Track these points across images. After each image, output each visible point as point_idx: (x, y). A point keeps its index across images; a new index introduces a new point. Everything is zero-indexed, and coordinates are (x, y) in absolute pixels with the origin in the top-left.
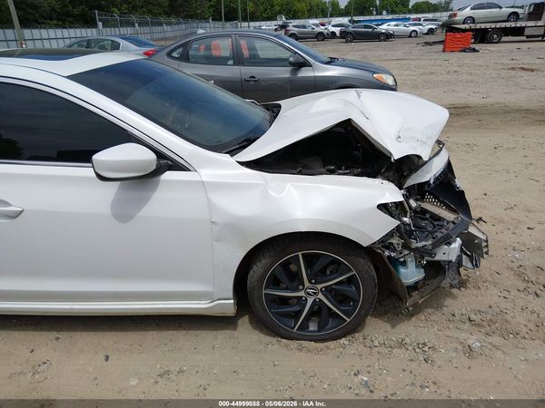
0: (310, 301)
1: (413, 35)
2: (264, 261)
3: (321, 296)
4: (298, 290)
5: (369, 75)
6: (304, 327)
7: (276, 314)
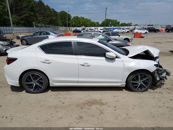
0: (140, 84)
1: (123, 33)
2: (132, 76)
3: (142, 83)
4: (137, 82)
5: (126, 43)
6: (138, 89)
7: (133, 86)
